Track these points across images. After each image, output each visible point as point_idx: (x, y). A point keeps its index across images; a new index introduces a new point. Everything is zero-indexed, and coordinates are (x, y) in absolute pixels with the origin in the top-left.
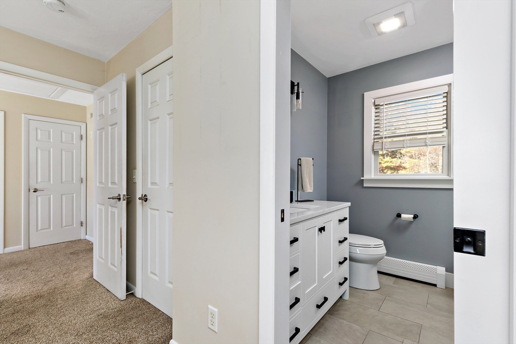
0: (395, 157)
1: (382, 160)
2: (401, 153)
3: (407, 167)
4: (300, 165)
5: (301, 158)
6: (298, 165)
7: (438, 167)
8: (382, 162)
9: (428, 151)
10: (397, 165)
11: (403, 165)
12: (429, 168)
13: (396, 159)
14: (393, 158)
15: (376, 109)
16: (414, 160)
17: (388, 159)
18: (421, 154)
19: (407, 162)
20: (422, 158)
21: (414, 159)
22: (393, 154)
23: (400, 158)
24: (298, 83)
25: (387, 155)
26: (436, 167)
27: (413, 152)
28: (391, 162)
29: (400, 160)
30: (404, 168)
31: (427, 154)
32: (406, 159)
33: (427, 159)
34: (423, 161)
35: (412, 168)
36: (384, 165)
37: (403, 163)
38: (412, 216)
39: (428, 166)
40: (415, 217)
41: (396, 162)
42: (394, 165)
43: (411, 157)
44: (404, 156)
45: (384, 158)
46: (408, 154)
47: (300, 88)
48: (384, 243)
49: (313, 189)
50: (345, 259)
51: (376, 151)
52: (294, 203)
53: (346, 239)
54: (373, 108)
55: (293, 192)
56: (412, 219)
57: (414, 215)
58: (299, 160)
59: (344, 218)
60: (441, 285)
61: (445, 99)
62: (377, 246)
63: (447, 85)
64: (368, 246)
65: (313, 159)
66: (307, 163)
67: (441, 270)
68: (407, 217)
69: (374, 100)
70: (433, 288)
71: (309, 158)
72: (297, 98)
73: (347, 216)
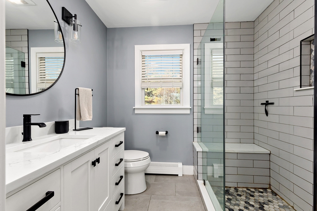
0: (150, 96)
2: (152, 94)
4: (78, 94)
5: (79, 88)
6: (76, 94)
10: (150, 100)
11: (153, 100)
13: (150, 97)
14: (148, 96)
16: (158, 98)
17: (146, 97)
18: (161, 95)
19: (155, 99)
20: (161, 97)
22: (149, 94)
23: (152, 96)
24: (75, 15)
26: (167, 102)
27: (158, 94)
28: (148, 98)
29: (152, 98)
30: (154, 102)
31: (164, 95)
32: (155, 97)
35: (157, 102)
37: (153, 99)
38: (165, 132)
39: (164, 101)
40: (167, 133)
42: (149, 100)
43: (157, 96)
46: (155, 95)
47: (77, 20)
48: (149, 155)
49: (92, 118)
50: (121, 177)
51: (143, 88)
52: (71, 133)
53: (121, 160)
54: (141, 57)
55: (68, 121)
56: (165, 135)
57: (166, 131)
58: (77, 90)
59: (120, 142)
60: (180, 175)
61: (181, 59)
62: (145, 159)
63: (182, 51)
64: (139, 160)
65: (92, 90)
66: (86, 93)
67: (180, 165)
68: (162, 133)
69: (141, 52)
70: (176, 177)
71: (88, 89)
72: (74, 29)
73: (123, 140)
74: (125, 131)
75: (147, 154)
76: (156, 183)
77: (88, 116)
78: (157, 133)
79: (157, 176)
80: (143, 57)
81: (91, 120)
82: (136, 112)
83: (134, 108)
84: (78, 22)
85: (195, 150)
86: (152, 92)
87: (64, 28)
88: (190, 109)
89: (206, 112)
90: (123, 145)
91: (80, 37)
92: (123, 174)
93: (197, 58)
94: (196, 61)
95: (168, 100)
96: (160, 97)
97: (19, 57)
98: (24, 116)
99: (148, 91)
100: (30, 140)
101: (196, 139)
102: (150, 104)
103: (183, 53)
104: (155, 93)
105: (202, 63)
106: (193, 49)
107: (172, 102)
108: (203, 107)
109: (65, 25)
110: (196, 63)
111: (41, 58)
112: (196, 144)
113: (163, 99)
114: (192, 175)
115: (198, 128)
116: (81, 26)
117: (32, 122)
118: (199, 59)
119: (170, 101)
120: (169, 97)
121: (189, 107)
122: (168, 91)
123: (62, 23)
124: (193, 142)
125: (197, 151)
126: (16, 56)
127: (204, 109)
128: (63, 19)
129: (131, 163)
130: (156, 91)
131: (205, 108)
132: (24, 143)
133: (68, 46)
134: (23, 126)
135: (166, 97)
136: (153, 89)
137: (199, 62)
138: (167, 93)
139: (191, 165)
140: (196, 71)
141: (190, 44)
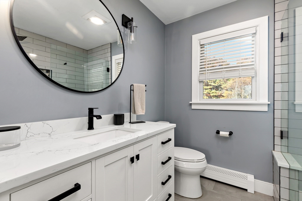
0: (217, 90)
1: (210, 91)
2: (221, 88)
3: (225, 96)
4: (133, 90)
5: (134, 84)
6: (131, 90)
7: (242, 96)
8: (211, 93)
9: (236, 87)
10: (219, 95)
11: (223, 95)
12: (236, 97)
14: (216, 90)
15: (201, 48)
17: (214, 91)
18: (232, 89)
19: (225, 93)
20: (233, 90)
21: (228, 91)
22: (217, 88)
23: (220, 90)
24: (132, 18)
25: (213, 88)
26: (240, 96)
27: (228, 87)
28: (216, 93)
29: (220, 92)
30: (223, 96)
31: (236, 88)
32: (224, 91)
33: (236, 91)
34: (233, 92)
35: (228, 97)
36: (212, 95)
37: (223, 93)
38: (228, 133)
39: (236, 95)
40: (231, 134)
41: (219, 93)
42: (217, 94)
43: (227, 90)
44: (223, 89)
45: (212, 90)
46: (225, 88)
47: (133, 22)
48: (206, 157)
49: (145, 112)
50: (170, 177)
51: (201, 81)
52: (126, 125)
53: (170, 158)
54: (199, 47)
55: (124, 114)
56: (228, 136)
57: (230, 132)
58: (132, 86)
59: (169, 139)
60: (251, 190)
61: (253, 39)
62: (199, 161)
63: (255, 28)
64: (192, 161)
65: (146, 86)
66: (140, 89)
67: (251, 177)
68: (223, 133)
69: (199, 41)
70: (244, 192)
71: (142, 85)
72: (131, 32)
73: (173, 137)
74: (175, 128)
75: (203, 156)
76: (215, 192)
77: (141, 110)
78: (218, 132)
79: (217, 183)
80: (202, 46)
81: (144, 114)
82: (193, 107)
83: (190, 102)
84: (134, 24)
85: (277, 163)
86: (221, 85)
87: (124, 33)
88: (268, 104)
89: (298, 109)
90: (172, 142)
91: (135, 38)
92: (172, 174)
93: (281, 33)
94: (280, 36)
95: (241, 93)
96: (231, 90)
97: (106, 65)
98: (89, 109)
99: (216, 85)
100: (92, 129)
101: (277, 148)
102: (218, 99)
103: (256, 31)
104: (225, 86)
105: (291, 38)
106: (273, 21)
107: (247, 97)
108: (293, 101)
109: (124, 30)
110: (280, 40)
111: (118, 63)
112: (277, 155)
113: (235, 92)
114: (271, 197)
115: (282, 132)
116: (137, 27)
117: (94, 114)
118: (283, 33)
119: (244, 95)
120: (243, 90)
121: (266, 101)
122: (241, 83)
123: (122, 28)
124: (273, 151)
125: (279, 165)
126: (104, 64)
127: (295, 105)
128: (123, 25)
129: (184, 163)
130: (226, 84)
131: (295, 103)
132: (88, 131)
133: (127, 48)
134: (88, 117)
135: (238, 90)
136: (222, 83)
137: (284, 39)
138: (241, 86)
139: (269, 182)
140: (278, 52)
141: (267, 16)
